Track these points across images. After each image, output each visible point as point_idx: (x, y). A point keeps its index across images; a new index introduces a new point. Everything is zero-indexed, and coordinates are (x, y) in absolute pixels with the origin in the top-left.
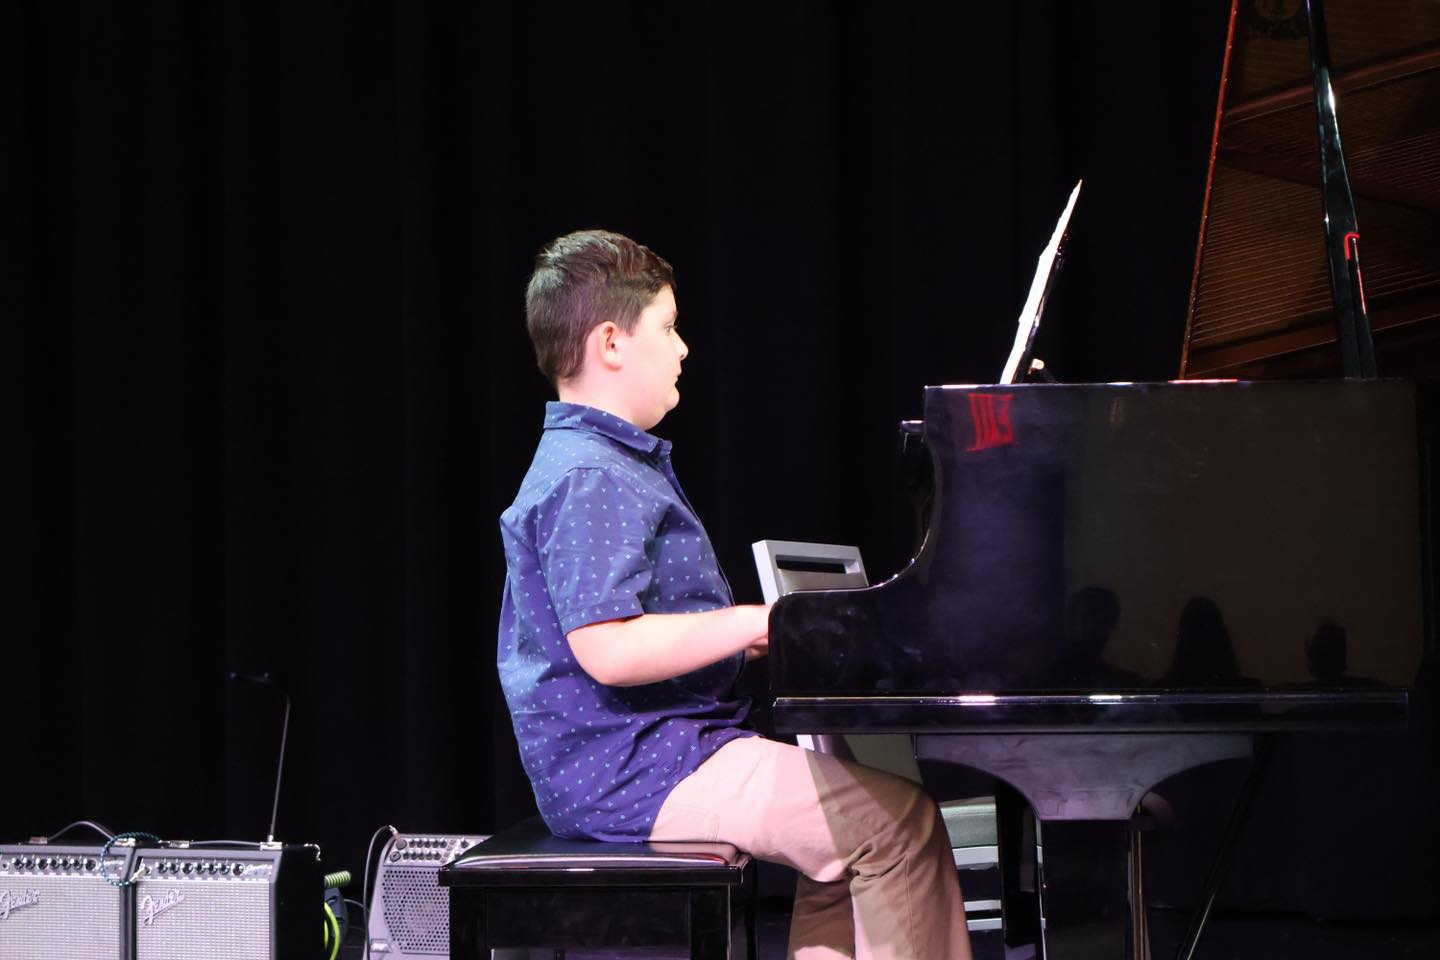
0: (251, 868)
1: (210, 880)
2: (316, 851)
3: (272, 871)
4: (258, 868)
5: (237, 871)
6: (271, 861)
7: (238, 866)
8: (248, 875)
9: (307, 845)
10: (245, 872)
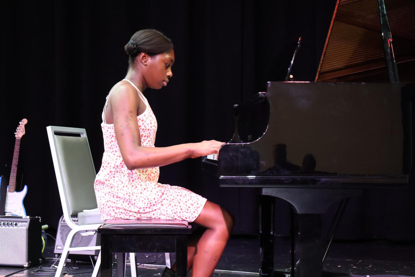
0: (19, 224)
1: (7, 227)
2: (40, 219)
3: (27, 225)
4: (22, 224)
5: (16, 225)
6: (26, 222)
7: (16, 223)
8: (19, 226)
9: (37, 217)
10: (18, 225)
